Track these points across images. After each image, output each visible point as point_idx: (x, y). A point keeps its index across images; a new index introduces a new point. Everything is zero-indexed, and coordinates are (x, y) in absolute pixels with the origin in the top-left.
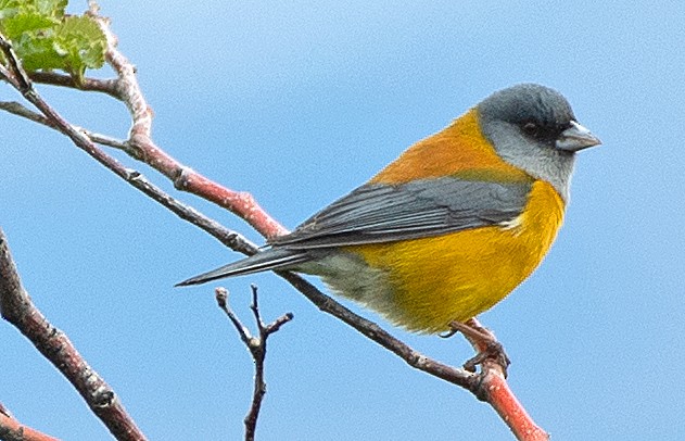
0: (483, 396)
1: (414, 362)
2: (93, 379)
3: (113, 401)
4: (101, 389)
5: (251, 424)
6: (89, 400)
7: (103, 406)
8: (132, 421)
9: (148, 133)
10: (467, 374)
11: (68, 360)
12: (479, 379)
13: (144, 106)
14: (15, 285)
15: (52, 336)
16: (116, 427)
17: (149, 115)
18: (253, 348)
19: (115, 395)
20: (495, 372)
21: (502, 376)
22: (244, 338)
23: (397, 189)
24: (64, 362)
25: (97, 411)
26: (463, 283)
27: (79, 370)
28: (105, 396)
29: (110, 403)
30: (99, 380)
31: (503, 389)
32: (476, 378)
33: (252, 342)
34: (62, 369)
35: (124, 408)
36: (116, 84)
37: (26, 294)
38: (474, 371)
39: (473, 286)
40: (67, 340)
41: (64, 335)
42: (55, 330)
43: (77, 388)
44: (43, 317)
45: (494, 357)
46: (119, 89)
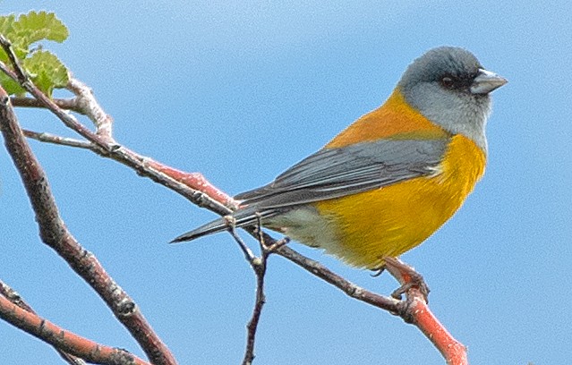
0: (409, 319)
1: (352, 293)
2: (118, 292)
3: (134, 310)
4: (124, 300)
5: (252, 328)
6: (115, 309)
7: (126, 315)
8: (150, 327)
9: (110, 134)
10: (396, 301)
11: (97, 276)
12: (406, 305)
13: (104, 115)
14: (54, 214)
15: (84, 256)
16: (137, 332)
17: (109, 121)
18: (256, 266)
19: (136, 305)
20: (418, 300)
21: (424, 302)
22: (248, 257)
23: (340, 151)
24: (93, 278)
25: (121, 319)
26: (393, 225)
27: (105, 284)
28: (128, 306)
29: (132, 311)
30: (122, 293)
31: (426, 313)
32: (404, 304)
33: (255, 261)
34: (92, 284)
35: (143, 316)
36: (78, 102)
37: (63, 223)
38: (401, 299)
39: (402, 227)
40: (96, 260)
41: (93, 256)
42: (86, 252)
43: (105, 300)
44: (76, 241)
45: (417, 287)
46: (81, 106)
